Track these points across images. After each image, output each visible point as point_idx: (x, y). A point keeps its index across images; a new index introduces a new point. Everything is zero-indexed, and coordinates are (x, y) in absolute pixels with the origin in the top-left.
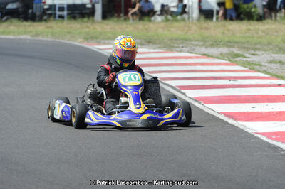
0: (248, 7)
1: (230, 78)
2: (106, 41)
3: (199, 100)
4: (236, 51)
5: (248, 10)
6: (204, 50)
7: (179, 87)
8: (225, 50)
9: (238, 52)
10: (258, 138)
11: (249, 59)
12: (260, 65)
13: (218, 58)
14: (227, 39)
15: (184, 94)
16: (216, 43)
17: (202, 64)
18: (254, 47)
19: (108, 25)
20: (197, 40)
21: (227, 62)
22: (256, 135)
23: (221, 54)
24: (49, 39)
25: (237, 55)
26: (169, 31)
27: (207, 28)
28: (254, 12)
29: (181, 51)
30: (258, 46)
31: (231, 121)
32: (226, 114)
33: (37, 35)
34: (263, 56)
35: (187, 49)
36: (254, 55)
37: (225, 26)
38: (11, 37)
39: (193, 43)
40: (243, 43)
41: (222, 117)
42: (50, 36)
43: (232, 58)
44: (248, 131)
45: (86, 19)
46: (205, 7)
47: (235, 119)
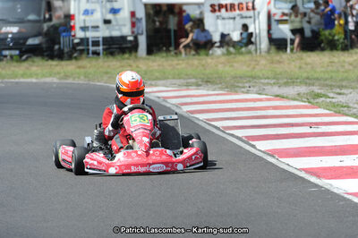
0: (330, 34)
1: (310, 125)
2: (153, 83)
3: (272, 153)
4: (316, 89)
5: (331, 38)
6: (276, 90)
7: (246, 137)
8: (303, 89)
9: (319, 91)
10: (348, 199)
11: (334, 100)
12: (348, 107)
13: (294, 99)
14: (305, 75)
15: (253, 146)
16: (291, 81)
17: (275, 108)
18: (340, 85)
19: (154, 61)
20: (268, 78)
21: (307, 104)
22: (346, 196)
23: (298, 94)
24: (82, 81)
25: (319, 96)
26: (232, 66)
27: (280, 62)
28: (338, 40)
29: (248, 92)
30: (344, 84)
31: (313, 179)
32: (307, 171)
33: (66, 77)
34: (352, 95)
35: (255, 89)
36: (340, 94)
37: (302, 59)
38: (34, 80)
39: (263, 81)
40: (326, 80)
41: (303, 174)
42: (82, 77)
43: (313, 99)
44: (335, 191)
45: (127, 56)
46: (275, 35)
47: (319, 177)
